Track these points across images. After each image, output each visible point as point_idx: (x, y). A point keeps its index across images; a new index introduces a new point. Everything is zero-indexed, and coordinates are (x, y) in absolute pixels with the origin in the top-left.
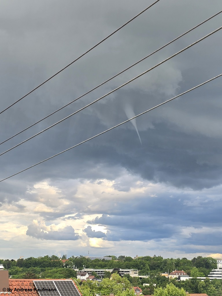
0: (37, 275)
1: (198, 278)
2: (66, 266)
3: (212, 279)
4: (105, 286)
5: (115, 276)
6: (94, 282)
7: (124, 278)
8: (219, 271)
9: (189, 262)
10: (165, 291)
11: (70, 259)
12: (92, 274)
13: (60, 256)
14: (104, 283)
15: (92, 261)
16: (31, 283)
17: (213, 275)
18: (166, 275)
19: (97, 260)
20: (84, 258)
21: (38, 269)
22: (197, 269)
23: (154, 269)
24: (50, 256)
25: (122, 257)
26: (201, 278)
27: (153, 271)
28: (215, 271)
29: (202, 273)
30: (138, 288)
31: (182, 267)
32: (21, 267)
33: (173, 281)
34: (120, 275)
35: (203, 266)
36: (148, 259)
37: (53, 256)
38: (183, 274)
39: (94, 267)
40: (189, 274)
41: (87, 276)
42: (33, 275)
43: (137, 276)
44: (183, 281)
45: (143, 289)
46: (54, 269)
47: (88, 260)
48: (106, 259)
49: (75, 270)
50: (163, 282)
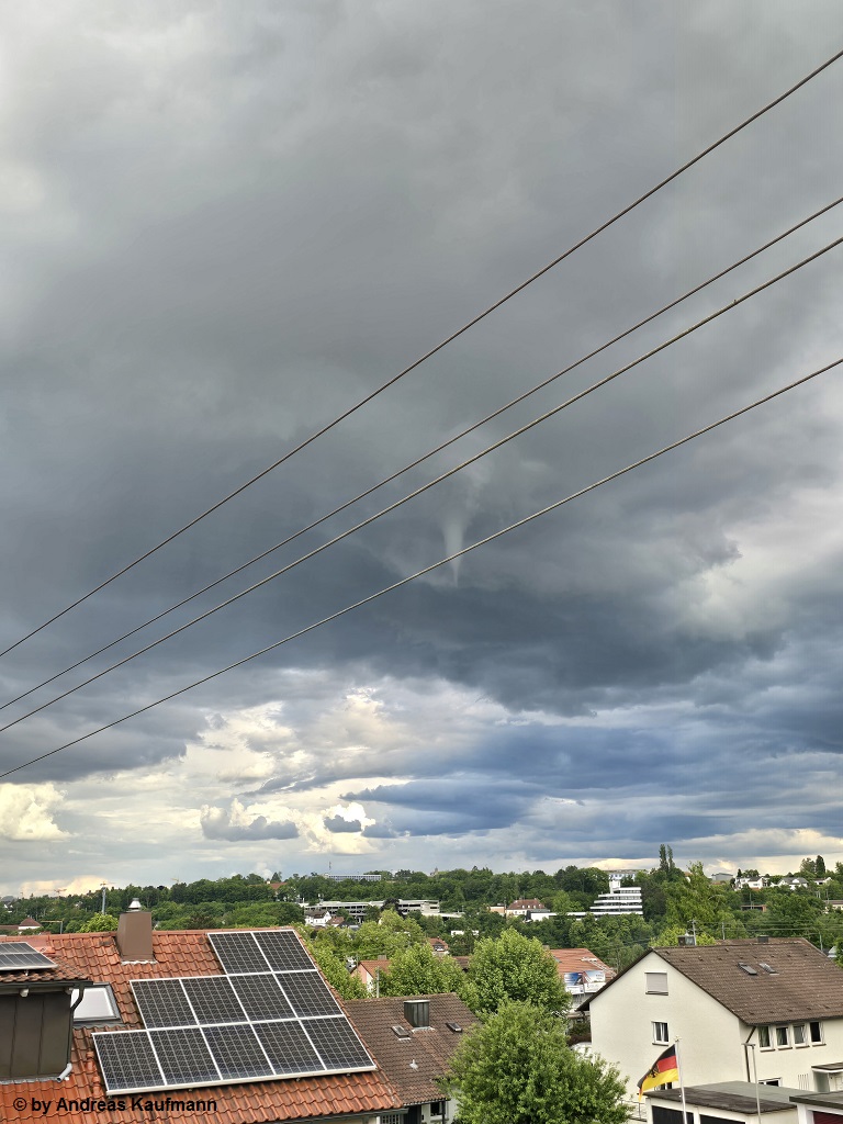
0: (217, 920)
1: (569, 914)
2: (281, 896)
3: (599, 916)
4: (367, 939)
5: (390, 915)
6: (344, 930)
7: (409, 920)
8: (612, 898)
9: (548, 879)
10: (500, 945)
11: (289, 882)
12: (337, 912)
13: (267, 875)
14: (366, 932)
15: (339, 884)
16: (201, 939)
17: (601, 907)
18: (499, 909)
19: (350, 882)
20: (321, 878)
21: (217, 905)
22: (566, 895)
23: (475, 898)
24: (245, 875)
25: (404, 874)
26: (576, 914)
27: (471, 902)
28: (605, 898)
29: (578, 903)
30: (440, 941)
31: (535, 890)
32: (181, 902)
33: (516, 924)
34: (400, 914)
35: (578, 888)
36: (460, 875)
37: (252, 875)
38: (538, 907)
39: (342, 897)
40: (549, 907)
41: (328, 917)
42: (207, 920)
43: (437, 915)
44: (537, 923)
45: (450, 942)
46: (255, 905)
47: (329, 882)
48: (369, 878)
49: (302, 905)
50: (493, 925)
